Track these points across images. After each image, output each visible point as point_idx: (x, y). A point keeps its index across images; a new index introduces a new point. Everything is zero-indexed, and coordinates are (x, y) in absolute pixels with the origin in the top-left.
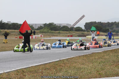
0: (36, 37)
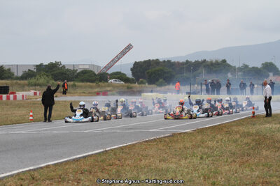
0: (23, 96)
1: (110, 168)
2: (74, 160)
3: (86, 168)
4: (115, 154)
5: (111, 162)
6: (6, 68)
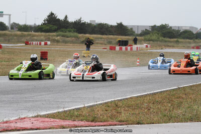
0: (137, 48)
4: (185, 90)
6: (130, 28)
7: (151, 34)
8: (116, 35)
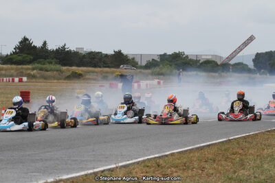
1: (233, 157)
2: (198, 148)
3: (210, 156)
4: (238, 143)
5: (234, 151)
6: (130, 57)
7: (161, 66)
8: (113, 67)
